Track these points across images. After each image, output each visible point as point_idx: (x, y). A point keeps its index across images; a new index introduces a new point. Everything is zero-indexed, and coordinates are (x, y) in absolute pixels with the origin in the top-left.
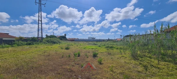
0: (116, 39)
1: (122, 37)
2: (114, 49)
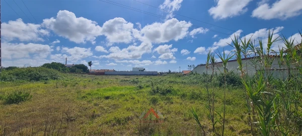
1: (192, 69)
2: (174, 97)
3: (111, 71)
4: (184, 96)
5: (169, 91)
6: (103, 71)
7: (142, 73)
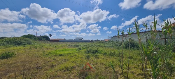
0: (104, 40)
1: (110, 38)
2: (100, 55)
3: (63, 40)
4: (105, 54)
5: (97, 51)
6: (58, 40)
7: (81, 41)
